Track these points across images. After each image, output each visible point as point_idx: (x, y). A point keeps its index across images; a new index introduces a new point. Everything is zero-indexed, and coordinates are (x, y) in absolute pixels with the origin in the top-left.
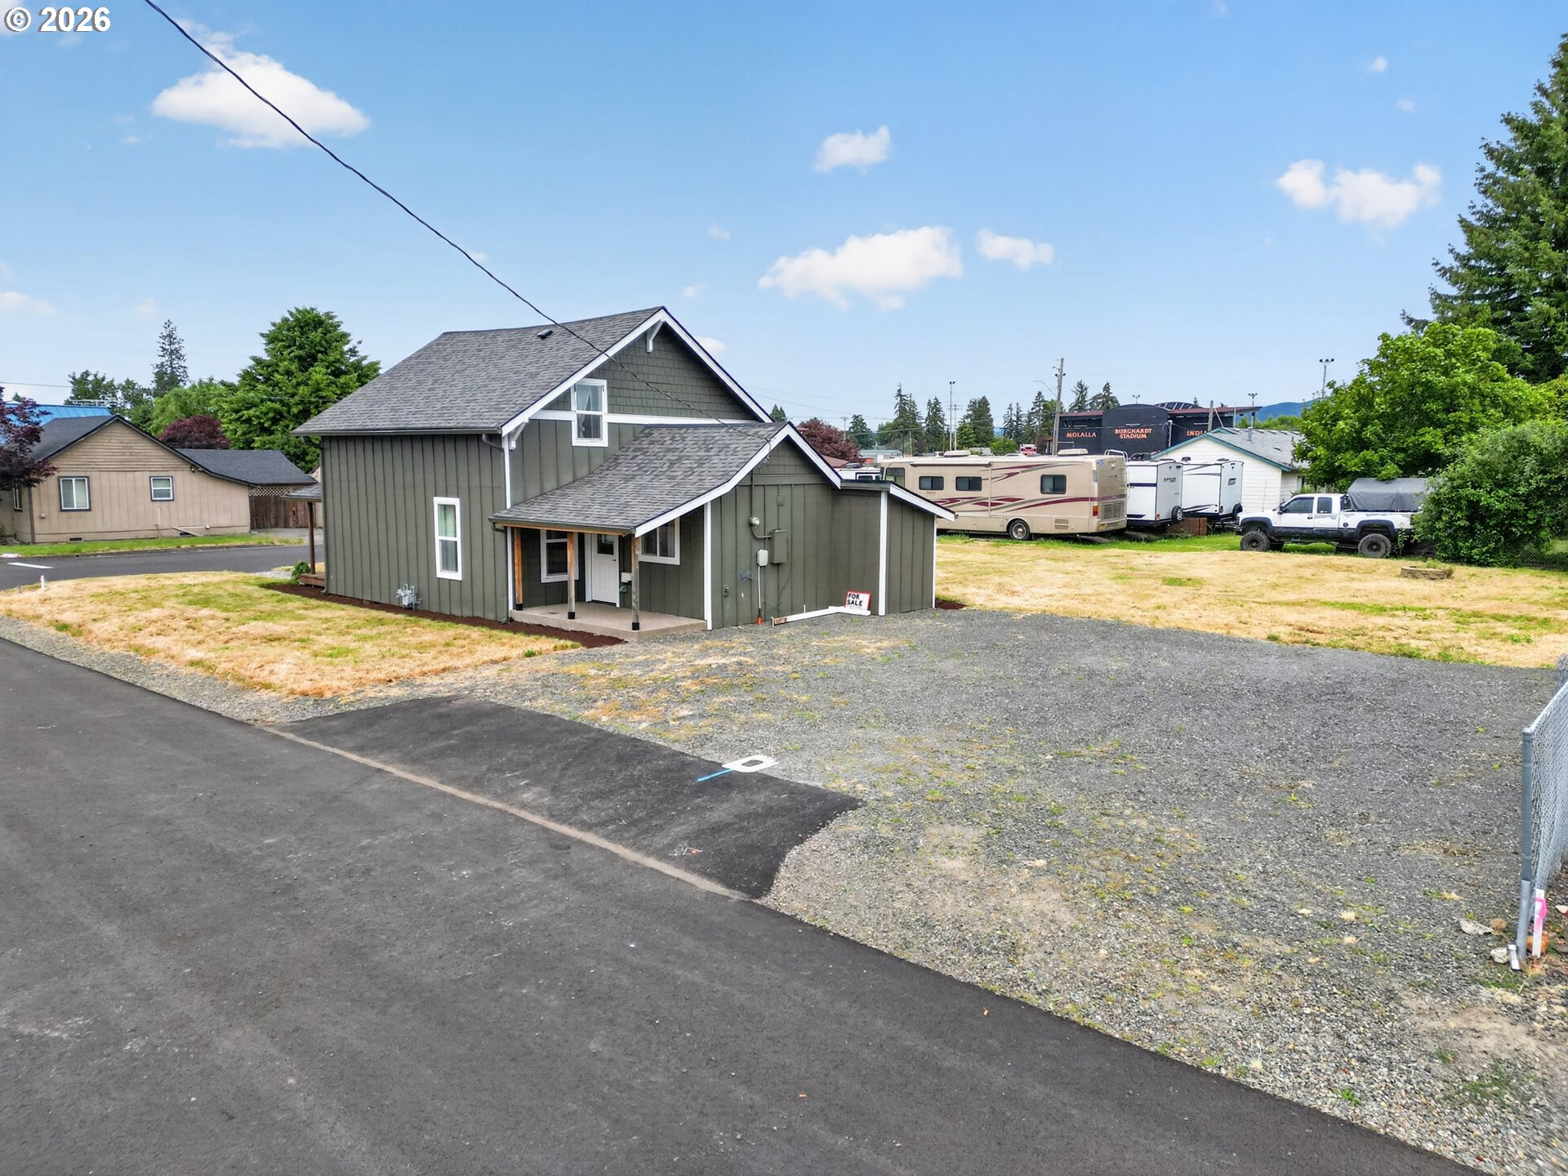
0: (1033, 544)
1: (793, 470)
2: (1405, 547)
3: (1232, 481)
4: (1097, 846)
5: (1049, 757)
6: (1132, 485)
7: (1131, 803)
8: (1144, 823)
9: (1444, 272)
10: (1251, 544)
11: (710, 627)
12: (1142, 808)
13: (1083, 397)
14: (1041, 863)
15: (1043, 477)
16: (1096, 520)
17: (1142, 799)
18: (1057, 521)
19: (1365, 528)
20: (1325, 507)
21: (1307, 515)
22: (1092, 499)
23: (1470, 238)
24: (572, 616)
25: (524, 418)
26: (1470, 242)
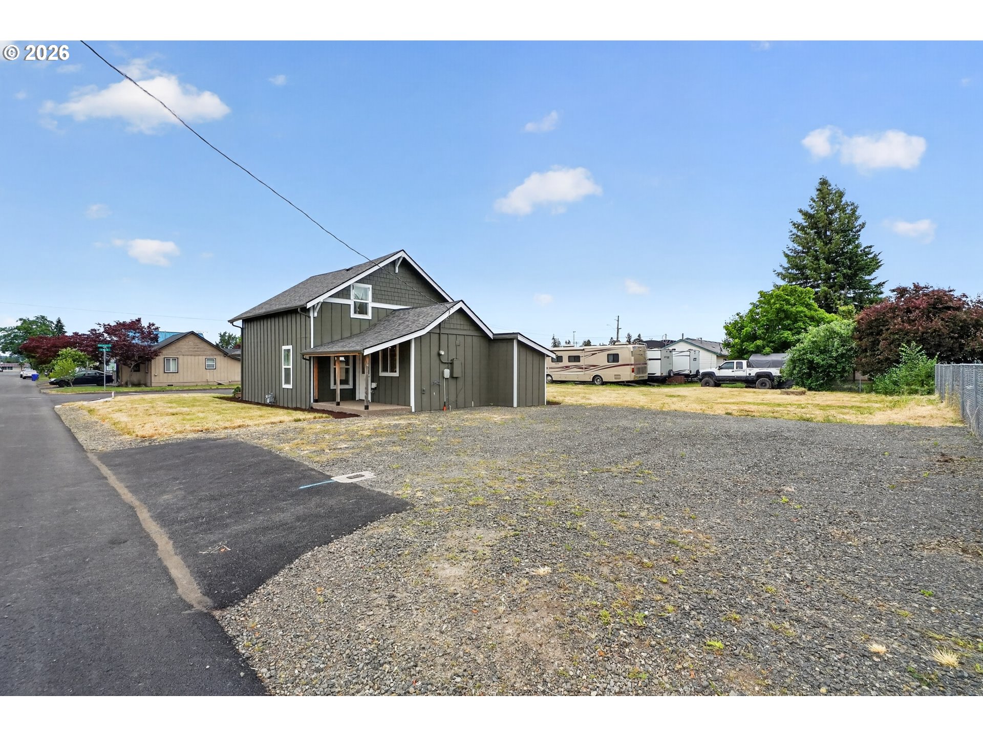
0: (604, 386)
1: (466, 328)
2: (779, 384)
3: (695, 359)
4: (610, 549)
5: (586, 472)
6: (650, 359)
7: (646, 506)
8: (658, 524)
9: (778, 274)
10: (707, 384)
11: (413, 410)
12: (656, 510)
13: (630, 339)
14: (543, 571)
15: (608, 355)
16: (633, 374)
17: (656, 502)
18: (615, 375)
19: (759, 376)
20: (740, 366)
21: (731, 370)
22: (631, 365)
23: (788, 259)
24: (338, 404)
25: (321, 299)
26: (789, 262)
